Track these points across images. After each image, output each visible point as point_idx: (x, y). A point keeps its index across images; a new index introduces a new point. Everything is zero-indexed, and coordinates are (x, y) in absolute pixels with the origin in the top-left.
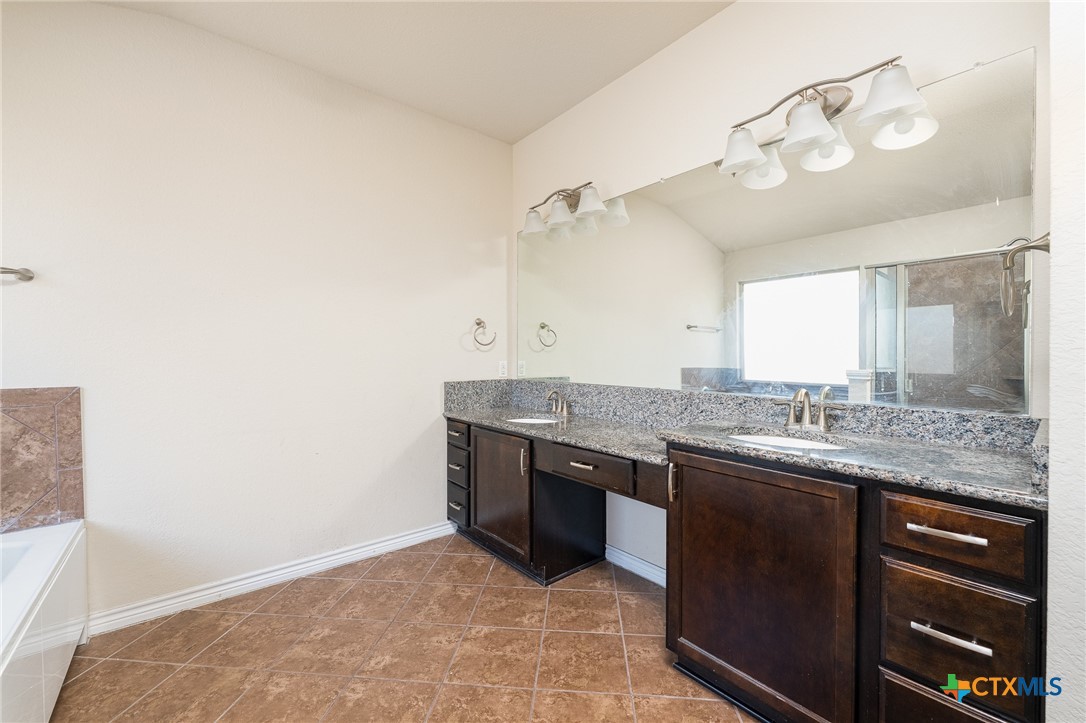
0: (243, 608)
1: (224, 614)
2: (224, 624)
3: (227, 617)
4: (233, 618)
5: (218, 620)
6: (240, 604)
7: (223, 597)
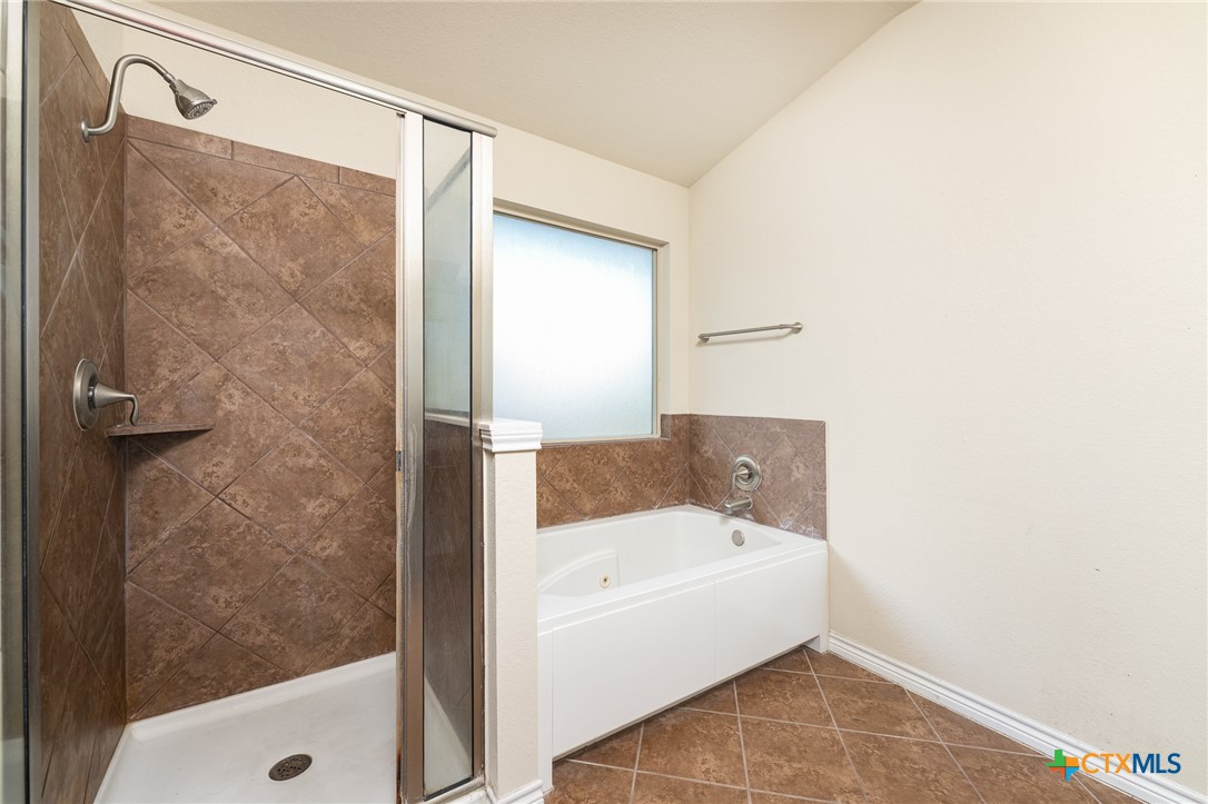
0: (944, 731)
1: (921, 719)
2: (908, 727)
3: (919, 724)
4: (921, 731)
5: (909, 719)
6: (948, 725)
7: (939, 702)
